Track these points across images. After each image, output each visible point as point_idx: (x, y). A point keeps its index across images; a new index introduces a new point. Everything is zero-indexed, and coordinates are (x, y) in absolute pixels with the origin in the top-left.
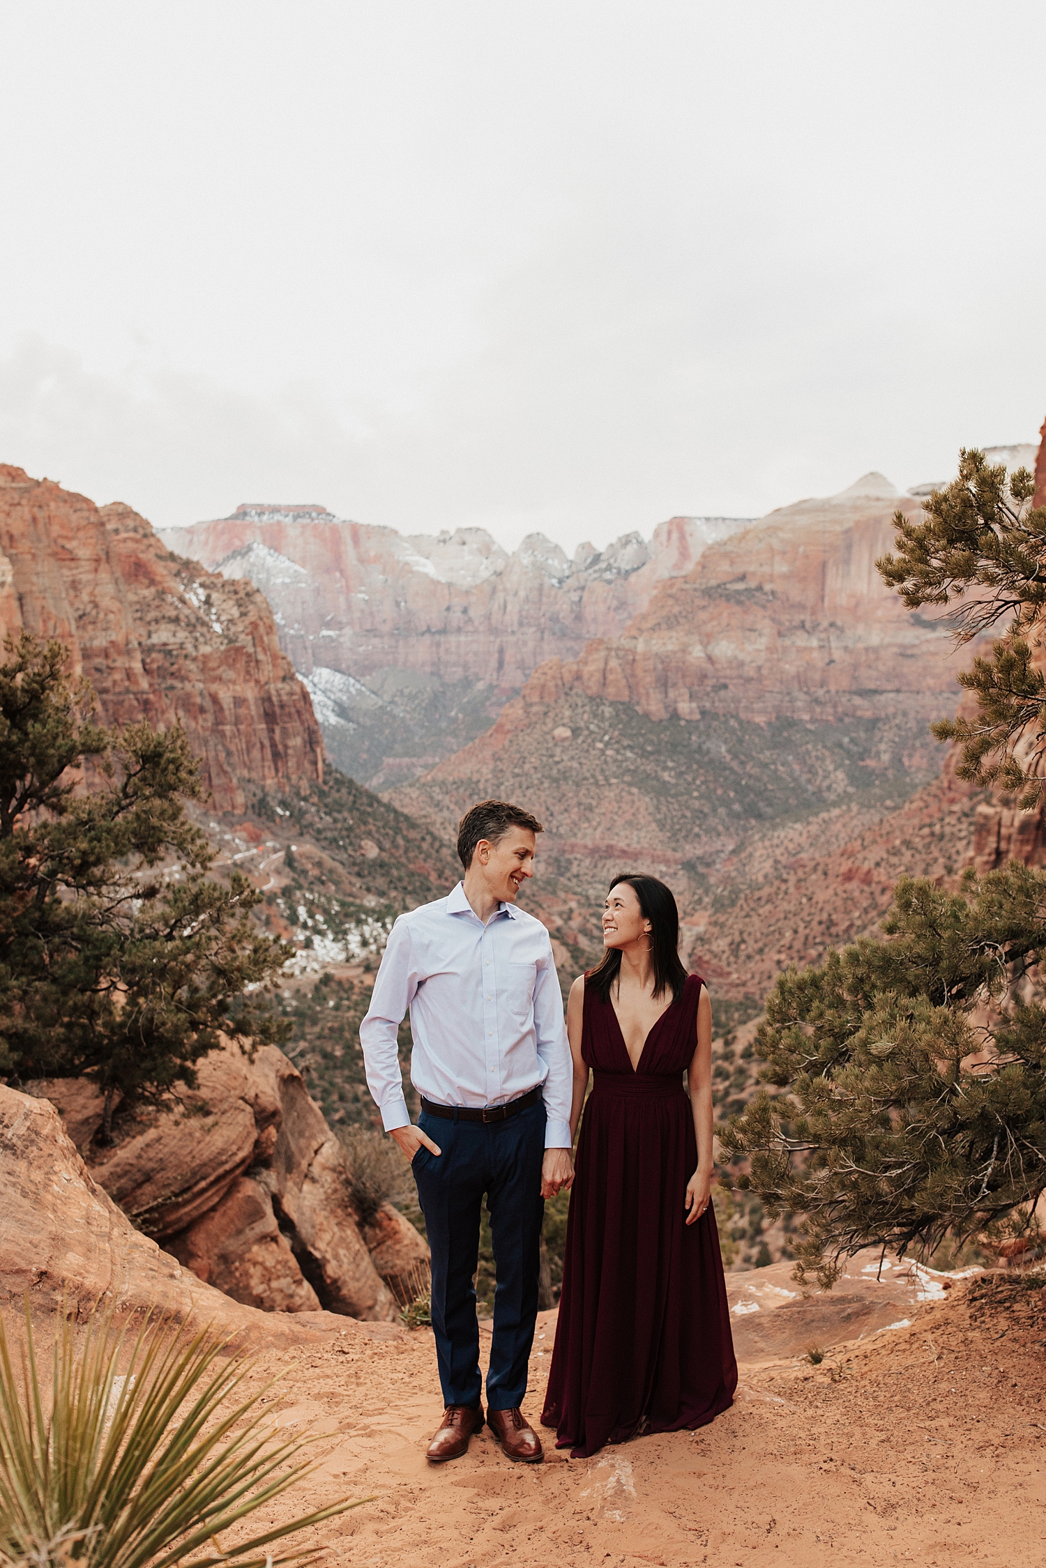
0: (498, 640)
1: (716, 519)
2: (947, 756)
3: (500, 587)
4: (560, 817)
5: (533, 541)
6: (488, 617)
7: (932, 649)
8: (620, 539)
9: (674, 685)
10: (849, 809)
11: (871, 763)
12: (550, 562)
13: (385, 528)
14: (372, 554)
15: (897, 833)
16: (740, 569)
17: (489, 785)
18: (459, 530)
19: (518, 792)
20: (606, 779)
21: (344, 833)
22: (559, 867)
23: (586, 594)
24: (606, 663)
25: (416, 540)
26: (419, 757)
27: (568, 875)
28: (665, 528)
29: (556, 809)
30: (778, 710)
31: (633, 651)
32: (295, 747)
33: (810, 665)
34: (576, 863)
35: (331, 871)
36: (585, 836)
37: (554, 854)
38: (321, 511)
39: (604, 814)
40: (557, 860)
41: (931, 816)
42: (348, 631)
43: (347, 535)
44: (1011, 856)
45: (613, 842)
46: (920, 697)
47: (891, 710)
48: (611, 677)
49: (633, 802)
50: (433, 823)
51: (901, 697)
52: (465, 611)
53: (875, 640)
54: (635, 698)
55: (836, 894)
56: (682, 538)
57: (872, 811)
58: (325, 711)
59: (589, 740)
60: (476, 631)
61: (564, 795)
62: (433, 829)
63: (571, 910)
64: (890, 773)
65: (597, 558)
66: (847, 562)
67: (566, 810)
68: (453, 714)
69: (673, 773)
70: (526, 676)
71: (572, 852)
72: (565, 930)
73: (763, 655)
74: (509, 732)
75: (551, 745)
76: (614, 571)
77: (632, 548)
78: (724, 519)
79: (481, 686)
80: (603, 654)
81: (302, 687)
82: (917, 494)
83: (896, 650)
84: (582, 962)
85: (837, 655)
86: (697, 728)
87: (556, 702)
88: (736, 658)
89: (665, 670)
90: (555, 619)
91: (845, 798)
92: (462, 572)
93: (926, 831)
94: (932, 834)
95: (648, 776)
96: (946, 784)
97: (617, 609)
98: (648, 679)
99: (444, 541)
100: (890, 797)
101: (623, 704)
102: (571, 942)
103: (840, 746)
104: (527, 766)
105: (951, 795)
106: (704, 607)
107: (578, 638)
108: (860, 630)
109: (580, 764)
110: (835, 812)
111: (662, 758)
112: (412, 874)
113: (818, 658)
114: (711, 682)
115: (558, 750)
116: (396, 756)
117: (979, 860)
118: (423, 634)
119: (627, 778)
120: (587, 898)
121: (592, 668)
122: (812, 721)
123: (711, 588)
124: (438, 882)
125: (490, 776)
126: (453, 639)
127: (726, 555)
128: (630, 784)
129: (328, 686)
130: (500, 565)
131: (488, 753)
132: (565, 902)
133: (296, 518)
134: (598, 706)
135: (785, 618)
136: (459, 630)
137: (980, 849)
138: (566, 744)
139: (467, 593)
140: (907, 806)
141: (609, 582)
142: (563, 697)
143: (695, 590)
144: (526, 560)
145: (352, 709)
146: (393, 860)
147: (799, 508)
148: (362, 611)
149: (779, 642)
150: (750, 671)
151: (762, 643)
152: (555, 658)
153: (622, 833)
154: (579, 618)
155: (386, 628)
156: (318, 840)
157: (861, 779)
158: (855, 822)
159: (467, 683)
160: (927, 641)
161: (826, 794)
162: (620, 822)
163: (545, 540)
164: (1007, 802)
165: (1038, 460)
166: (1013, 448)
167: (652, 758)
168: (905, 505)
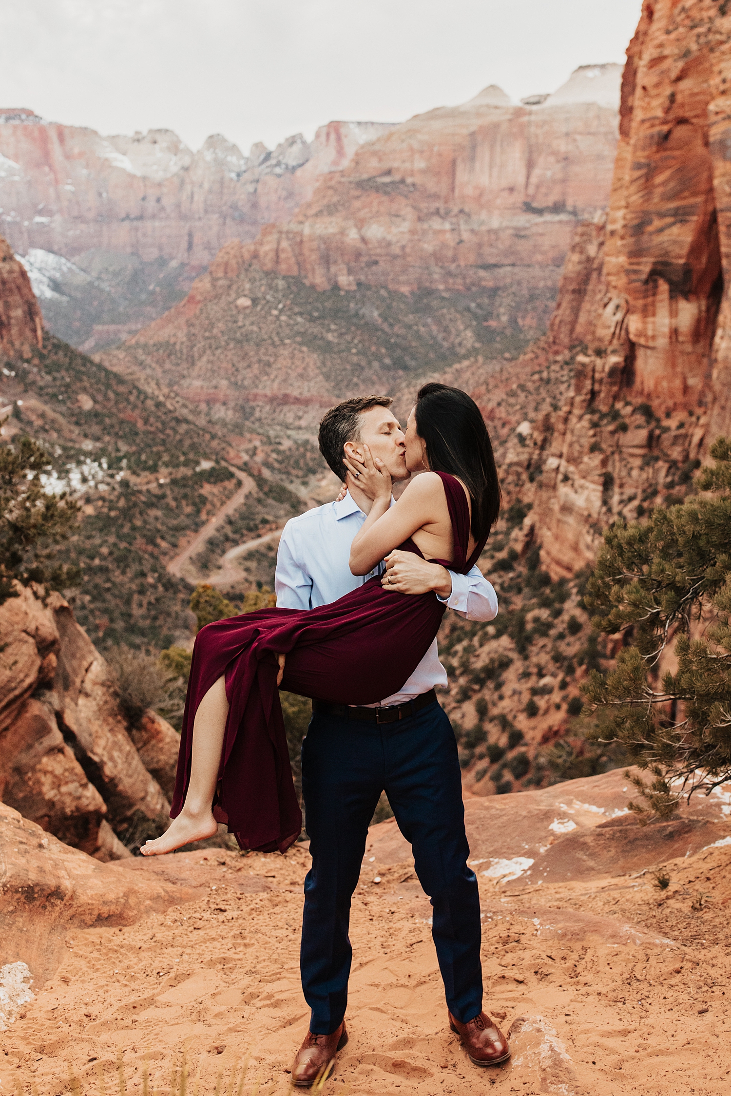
0: (188, 225)
1: (366, 123)
2: (552, 317)
3: (187, 180)
4: (244, 372)
5: (214, 141)
6: (178, 205)
7: (540, 231)
8: (287, 140)
9: (335, 262)
10: (476, 361)
11: (493, 323)
12: (229, 158)
13: (86, 129)
14: (76, 151)
15: (514, 379)
16: (386, 165)
17: (184, 347)
18: (150, 131)
19: (208, 352)
20: (281, 340)
21: (63, 389)
22: (244, 413)
23: (260, 187)
24: (279, 243)
25: (113, 139)
26: (124, 324)
27: (252, 419)
28: (324, 131)
29: (241, 365)
30: (419, 281)
31: (300, 234)
32: (16, 318)
33: (444, 245)
34: (258, 409)
35: (53, 421)
36: (265, 387)
37: (240, 402)
38: (30, 113)
39: (280, 369)
40: (243, 407)
41: (540, 365)
42: (58, 218)
43: (53, 135)
44: (602, 395)
45: (288, 392)
46: (530, 270)
47: (508, 280)
48: (283, 256)
49: (303, 358)
50: (139, 379)
51: (516, 269)
52: (158, 200)
53: (495, 223)
54: (303, 273)
56: (339, 139)
57: (495, 362)
58: (41, 286)
59: (266, 308)
60: (168, 218)
61: (246, 354)
62: (137, 384)
63: (255, 448)
64: (508, 332)
65: (268, 156)
66: (473, 159)
67: (249, 366)
68: (151, 287)
69: (335, 334)
70: (213, 255)
71: (255, 400)
72: (251, 464)
73: (407, 237)
74: (199, 302)
75: (234, 312)
76: (283, 166)
77: (297, 148)
78: (372, 123)
79: (174, 264)
80: (275, 236)
81: (21, 266)
82: (527, 103)
83: (510, 231)
84: (266, 489)
85: (466, 236)
86: (354, 297)
87: (238, 276)
88: (384, 239)
89: (328, 249)
90: (234, 207)
91: (472, 353)
92: (155, 167)
93: (536, 377)
94: (541, 379)
95: (315, 337)
96: (551, 339)
97: (286, 198)
98: (313, 257)
99: (138, 140)
100: (508, 351)
101: (293, 277)
102: (256, 473)
103: (468, 309)
104: (215, 331)
105: (555, 348)
106: (358, 197)
107: (254, 223)
108: (484, 215)
109: (260, 328)
110: (466, 363)
111: (326, 322)
112: (122, 422)
113: (450, 239)
114: (364, 259)
115: (241, 317)
116: (104, 323)
117: (578, 399)
118: (123, 220)
119: (298, 339)
120: (268, 437)
121: (267, 248)
122: (447, 290)
123: (363, 181)
124: (144, 428)
125: (184, 339)
126: (148, 224)
127: (375, 153)
128: (301, 344)
129: (43, 265)
130: (187, 161)
131: (182, 320)
132: (250, 441)
133: (8, 119)
134: (273, 279)
135: (423, 205)
136: (154, 217)
137: (578, 390)
138: (248, 311)
139: (160, 185)
140: (521, 357)
141: (279, 176)
142: (243, 273)
143: (350, 182)
144: (209, 156)
145: (65, 284)
146: (105, 411)
147: (435, 114)
148: (70, 201)
149: (419, 226)
150: (396, 250)
151: (406, 226)
152: (236, 240)
153: (296, 384)
154: (255, 206)
155: (90, 215)
156: (40, 395)
157: (486, 335)
158: (481, 371)
159: (162, 262)
160: (536, 224)
161: (458, 349)
162: (293, 375)
163: (224, 140)
164: (599, 353)
165: (624, 76)
166: (603, 67)
167: (318, 322)
168: (518, 112)
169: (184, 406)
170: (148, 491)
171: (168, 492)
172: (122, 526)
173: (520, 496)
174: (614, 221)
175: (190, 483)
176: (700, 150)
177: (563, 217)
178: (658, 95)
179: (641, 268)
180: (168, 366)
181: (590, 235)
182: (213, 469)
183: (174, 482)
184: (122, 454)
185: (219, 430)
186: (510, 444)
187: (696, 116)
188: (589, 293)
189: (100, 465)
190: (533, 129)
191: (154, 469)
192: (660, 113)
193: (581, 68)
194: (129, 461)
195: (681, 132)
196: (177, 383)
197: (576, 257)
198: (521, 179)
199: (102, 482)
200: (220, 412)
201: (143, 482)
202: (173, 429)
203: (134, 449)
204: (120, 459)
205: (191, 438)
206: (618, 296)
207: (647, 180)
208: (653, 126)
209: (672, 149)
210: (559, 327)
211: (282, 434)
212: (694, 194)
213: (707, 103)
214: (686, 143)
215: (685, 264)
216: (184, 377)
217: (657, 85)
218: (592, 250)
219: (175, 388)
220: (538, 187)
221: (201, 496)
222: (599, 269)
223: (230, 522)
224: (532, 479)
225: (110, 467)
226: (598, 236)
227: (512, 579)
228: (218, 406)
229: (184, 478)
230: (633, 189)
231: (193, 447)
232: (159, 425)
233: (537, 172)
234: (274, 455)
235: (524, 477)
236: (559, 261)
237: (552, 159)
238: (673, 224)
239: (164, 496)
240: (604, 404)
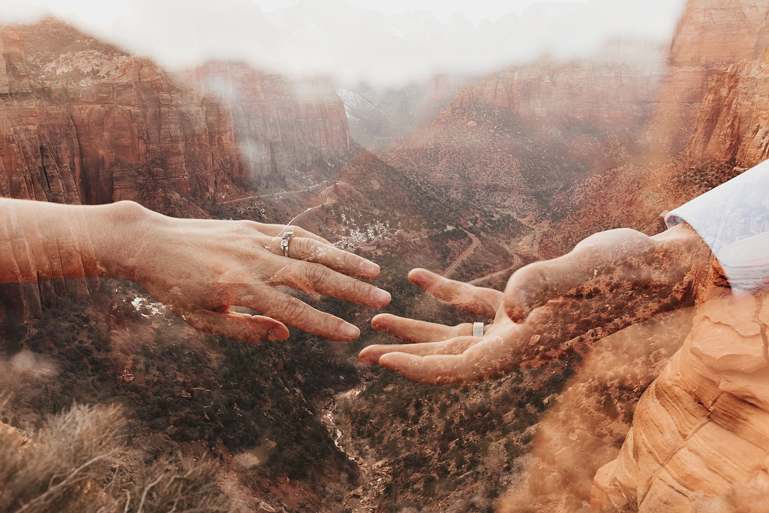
2: (690, 138)
4: (471, 169)
7: (679, 78)
9: (534, 98)
10: (629, 167)
11: (640, 142)
17: (432, 152)
19: (447, 156)
20: (495, 149)
21: (362, 176)
22: (468, 196)
24: (497, 85)
26: (394, 136)
27: (474, 200)
29: (468, 165)
30: (590, 112)
31: (512, 80)
32: (336, 131)
33: (609, 87)
34: (478, 194)
35: (356, 196)
36: (483, 179)
37: (466, 189)
39: (494, 167)
45: (498, 183)
46: (671, 105)
47: (654, 112)
48: (499, 94)
49: (509, 161)
50: (405, 172)
53: (647, 72)
54: (512, 105)
55: (623, 213)
57: (641, 168)
59: (486, 128)
62: (405, 175)
63: (476, 218)
64: (651, 148)
69: (530, 147)
71: (476, 188)
72: (475, 229)
73: (584, 81)
74: (443, 123)
75: (466, 130)
80: (495, 81)
81: (340, 99)
83: (657, 78)
84: (487, 246)
85: (625, 81)
86: (545, 122)
87: (469, 107)
88: (568, 83)
89: (529, 89)
91: (626, 161)
95: (517, 148)
96: (688, 154)
98: (519, 95)
101: (505, 108)
102: (478, 234)
103: (624, 131)
104: (453, 142)
105: (691, 161)
108: (639, 67)
109: (481, 141)
111: (524, 138)
112: (397, 198)
113: (614, 83)
114: (553, 97)
115: (469, 133)
116: (381, 136)
119: (505, 149)
120: (485, 212)
121: (489, 89)
122: (610, 118)
124: (410, 203)
125: (433, 147)
128: (508, 152)
131: (432, 135)
132: (473, 214)
134: (491, 109)
138: (474, 130)
142: (473, 104)
146: (386, 191)
153: (503, 178)
156: (349, 180)
160: (677, 73)
161: (615, 159)
162: (502, 172)
167: (520, 138)
169: (433, 190)
170: (415, 243)
171: (427, 244)
172: (399, 264)
175: (440, 239)
180: (422, 164)
181: (723, 81)
182: (454, 231)
183: (430, 238)
184: (397, 218)
185: (454, 206)
189: (385, 225)
191: (418, 229)
194: (402, 223)
197: (711, 97)
199: (386, 236)
200: (454, 195)
201: (412, 237)
202: (427, 204)
203: (405, 215)
204: (397, 222)
205: (438, 210)
210: (695, 145)
211: (493, 210)
216: (431, 171)
219: (427, 178)
220: (681, 47)
221: (446, 247)
222: (729, 105)
223: (465, 266)
225: (390, 227)
226: (730, 82)
228: (452, 190)
229: (436, 236)
231: (440, 216)
232: (418, 201)
234: (488, 224)
239: (424, 246)
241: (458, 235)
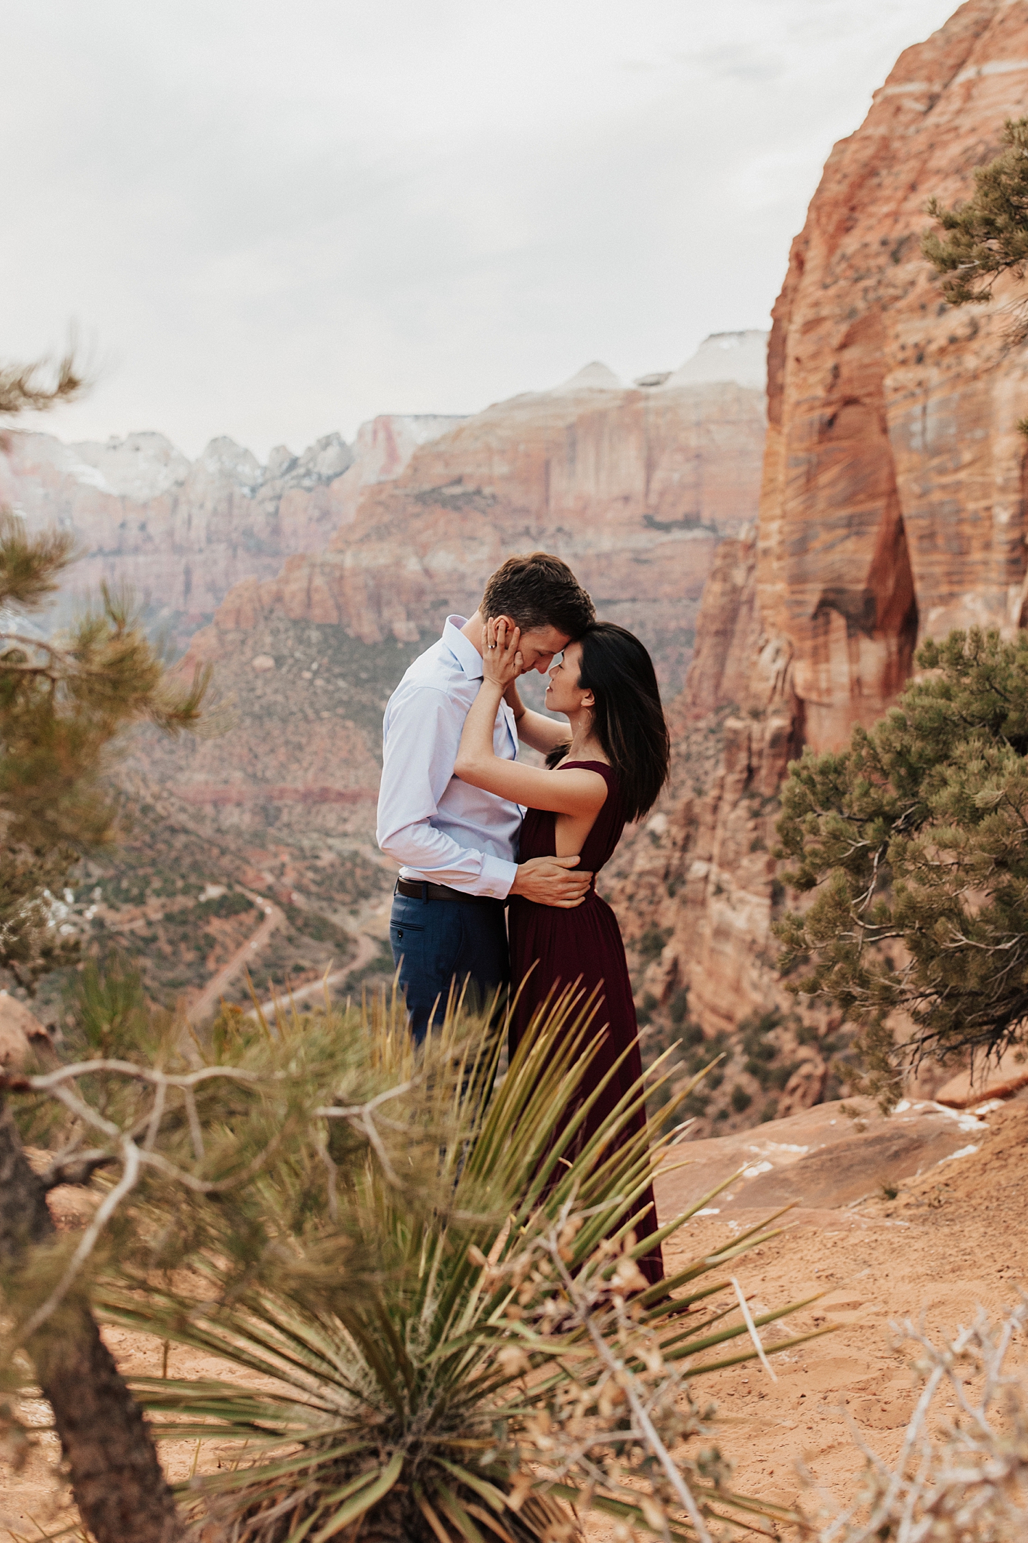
0: (184, 561)
1: (426, 416)
2: (689, 668)
3: (183, 499)
4: (266, 759)
5: (218, 445)
6: (170, 533)
7: (668, 552)
8: (319, 441)
9: (389, 603)
12: (240, 468)
13: (42, 434)
14: (29, 464)
16: (456, 471)
18: (131, 435)
20: (317, 712)
22: (267, 816)
23: (283, 505)
24: (310, 581)
25: (80, 447)
27: (278, 824)
28: (370, 428)
29: (261, 750)
31: (340, 567)
34: (285, 811)
36: (295, 779)
37: (261, 801)
39: (316, 753)
40: (264, 809)
44: (763, 772)
45: (328, 784)
46: (657, 606)
48: (316, 597)
49: (348, 737)
51: (638, 606)
52: (143, 527)
53: (606, 543)
54: (345, 620)
56: (390, 438)
59: (295, 670)
60: (156, 550)
61: (268, 734)
63: (283, 865)
65: (294, 463)
66: (572, 460)
67: (272, 751)
70: (219, 599)
71: (281, 798)
72: (278, 887)
73: (486, 566)
74: (201, 664)
75: (251, 677)
76: (315, 477)
77: (333, 452)
78: (435, 417)
79: (165, 612)
80: (305, 571)
82: (643, 385)
83: (629, 555)
84: (300, 922)
87: (255, 627)
88: (455, 570)
89: (378, 586)
90: (248, 533)
92: (138, 483)
94: (679, 754)
95: (364, 707)
96: (689, 699)
97: (319, 520)
98: (359, 598)
99: (115, 447)
101: (331, 626)
102: (285, 900)
104: (224, 703)
105: (696, 711)
106: (417, 516)
107: (276, 554)
108: (590, 534)
109: (287, 698)
111: (379, 686)
114: (429, 598)
115: (260, 683)
117: (731, 778)
118: (94, 555)
119: (340, 711)
120: (302, 849)
121: (295, 587)
123: (425, 493)
124: (126, 843)
126: (129, 560)
127: (439, 456)
128: (344, 717)
130: (181, 473)
132: (276, 855)
134: (303, 630)
135: (508, 523)
136: (136, 550)
137: (730, 766)
138: (269, 675)
139: (145, 506)
141: (309, 490)
142: (262, 622)
143: (407, 495)
144: (212, 467)
147: (517, 403)
150: (472, 585)
151: (484, 552)
152: (251, 578)
153: (338, 774)
154: (276, 531)
159: (150, 610)
160: (662, 544)
162: (334, 761)
163: (232, 444)
164: (756, 715)
165: (770, 345)
166: (741, 334)
167: (368, 686)
168: (631, 397)
169: (183, 810)
170: (132, 932)
171: (161, 933)
173: (657, 917)
174: (767, 536)
175: (192, 918)
176: (876, 438)
177: (698, 533)
178: (816, 369)
179: (807, 597)
180: (158, 753)
181: (735, 557)
182: (224, 898)
183: (169, 918)
184: (93, 881)
185: (231, 842)
186: (638, 847)
187: (869, 395)
188: (738, 634)
189: (63, 897)
190: (652, 419)
191: (140, 900)
192: (820, 392)
193: (712, 336)
194: (104, 890)
195: (850, 416)
196: (170, 778)
197: (717, 587)
198: (638, 485)
199: (66, 922)
200: (233, 817)
201: (127, 920)
202: (166, 842)
203: (111, 872)
204: (91, 888)
205: (192, 854)
206: (778, 636)
207: (808, 481)
208: (811, 409)
209: (838, 438)
210: (700, 682)
211: (320, 844)
212: (873, 497)
213: (882, 377)
214: (856, 432)
215: (866, 591)
216: (181, 769)
217: (815, 356)
218: (739, 576)
219: (169, 784)
220: (662, 494)
221: (207, 936)
222: (750, 602)
223: (250, 972)
224: (672, 894)
225: (76, 901)
226: (746, 557)
227: (650, 1036)
228: (229, 808)
229: (184, 912)
230: (790, 492)
231: (196, 867)
232: (147, 838)
233: (659, 475)
234: (310, 875)
235: (661, 890)
236: (695, 594)
237: (679, 457)
238: (847, 537)
239: (154, 939)
240: (768, 785)
241: (231, 906)
